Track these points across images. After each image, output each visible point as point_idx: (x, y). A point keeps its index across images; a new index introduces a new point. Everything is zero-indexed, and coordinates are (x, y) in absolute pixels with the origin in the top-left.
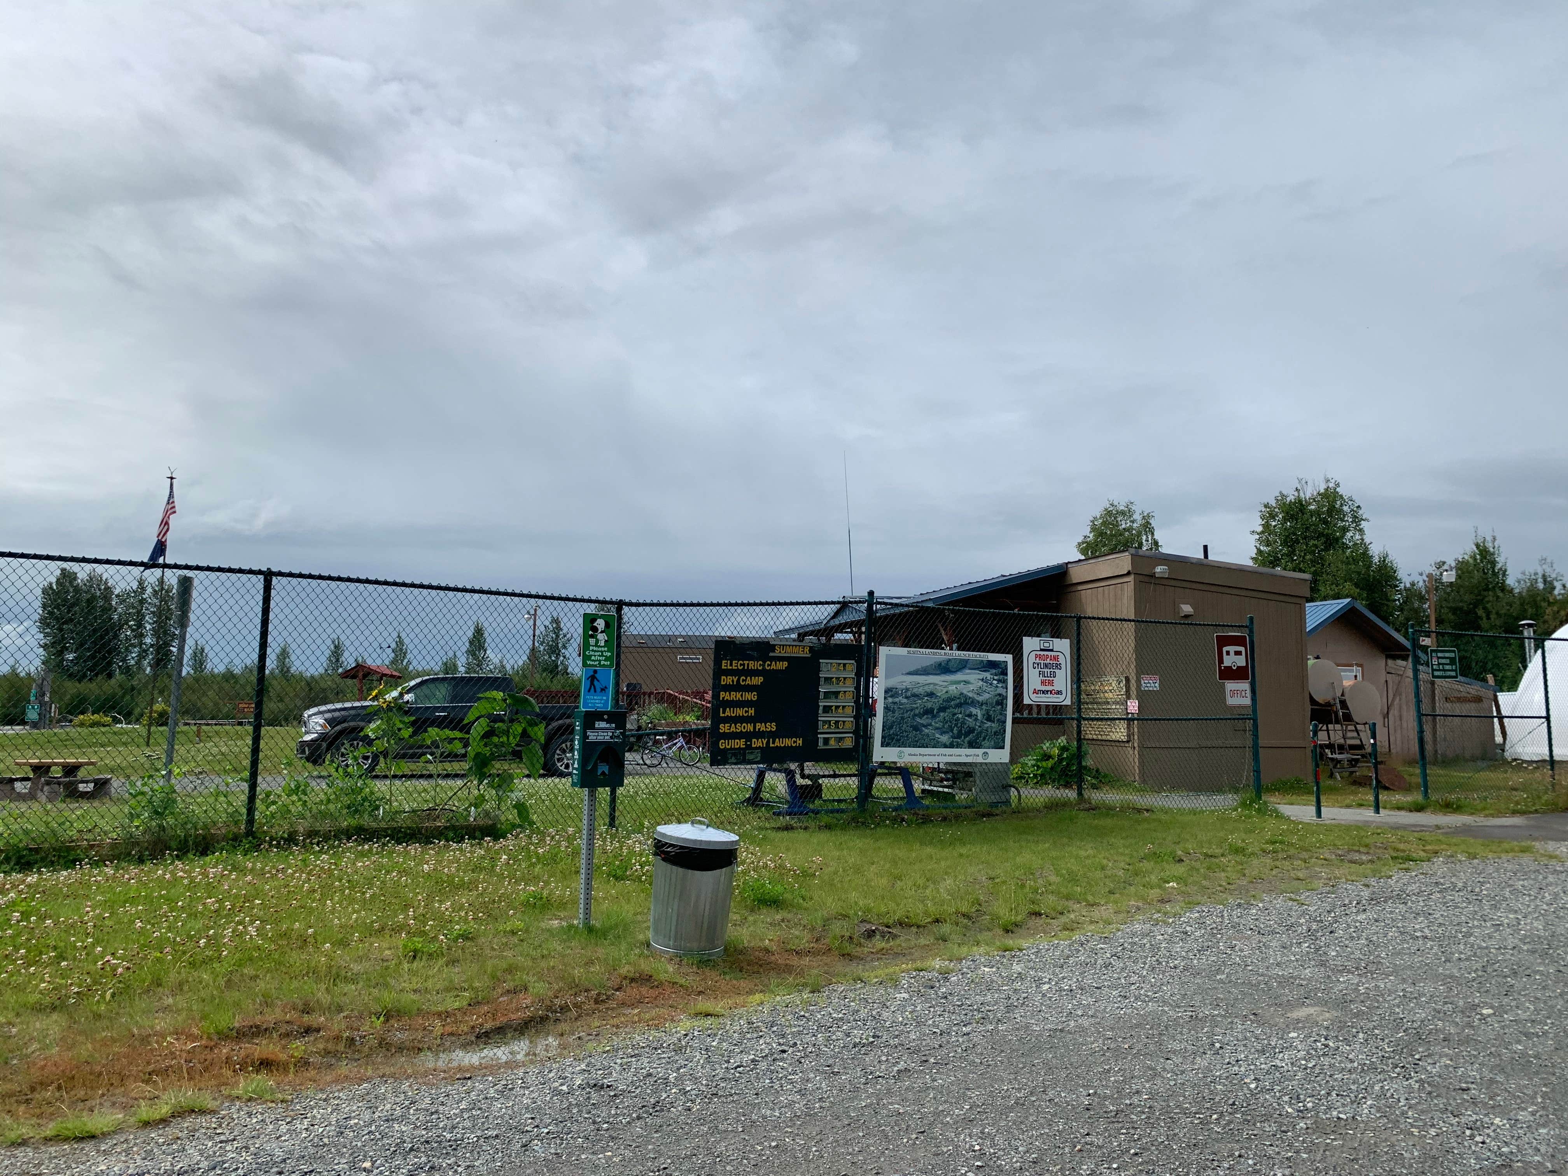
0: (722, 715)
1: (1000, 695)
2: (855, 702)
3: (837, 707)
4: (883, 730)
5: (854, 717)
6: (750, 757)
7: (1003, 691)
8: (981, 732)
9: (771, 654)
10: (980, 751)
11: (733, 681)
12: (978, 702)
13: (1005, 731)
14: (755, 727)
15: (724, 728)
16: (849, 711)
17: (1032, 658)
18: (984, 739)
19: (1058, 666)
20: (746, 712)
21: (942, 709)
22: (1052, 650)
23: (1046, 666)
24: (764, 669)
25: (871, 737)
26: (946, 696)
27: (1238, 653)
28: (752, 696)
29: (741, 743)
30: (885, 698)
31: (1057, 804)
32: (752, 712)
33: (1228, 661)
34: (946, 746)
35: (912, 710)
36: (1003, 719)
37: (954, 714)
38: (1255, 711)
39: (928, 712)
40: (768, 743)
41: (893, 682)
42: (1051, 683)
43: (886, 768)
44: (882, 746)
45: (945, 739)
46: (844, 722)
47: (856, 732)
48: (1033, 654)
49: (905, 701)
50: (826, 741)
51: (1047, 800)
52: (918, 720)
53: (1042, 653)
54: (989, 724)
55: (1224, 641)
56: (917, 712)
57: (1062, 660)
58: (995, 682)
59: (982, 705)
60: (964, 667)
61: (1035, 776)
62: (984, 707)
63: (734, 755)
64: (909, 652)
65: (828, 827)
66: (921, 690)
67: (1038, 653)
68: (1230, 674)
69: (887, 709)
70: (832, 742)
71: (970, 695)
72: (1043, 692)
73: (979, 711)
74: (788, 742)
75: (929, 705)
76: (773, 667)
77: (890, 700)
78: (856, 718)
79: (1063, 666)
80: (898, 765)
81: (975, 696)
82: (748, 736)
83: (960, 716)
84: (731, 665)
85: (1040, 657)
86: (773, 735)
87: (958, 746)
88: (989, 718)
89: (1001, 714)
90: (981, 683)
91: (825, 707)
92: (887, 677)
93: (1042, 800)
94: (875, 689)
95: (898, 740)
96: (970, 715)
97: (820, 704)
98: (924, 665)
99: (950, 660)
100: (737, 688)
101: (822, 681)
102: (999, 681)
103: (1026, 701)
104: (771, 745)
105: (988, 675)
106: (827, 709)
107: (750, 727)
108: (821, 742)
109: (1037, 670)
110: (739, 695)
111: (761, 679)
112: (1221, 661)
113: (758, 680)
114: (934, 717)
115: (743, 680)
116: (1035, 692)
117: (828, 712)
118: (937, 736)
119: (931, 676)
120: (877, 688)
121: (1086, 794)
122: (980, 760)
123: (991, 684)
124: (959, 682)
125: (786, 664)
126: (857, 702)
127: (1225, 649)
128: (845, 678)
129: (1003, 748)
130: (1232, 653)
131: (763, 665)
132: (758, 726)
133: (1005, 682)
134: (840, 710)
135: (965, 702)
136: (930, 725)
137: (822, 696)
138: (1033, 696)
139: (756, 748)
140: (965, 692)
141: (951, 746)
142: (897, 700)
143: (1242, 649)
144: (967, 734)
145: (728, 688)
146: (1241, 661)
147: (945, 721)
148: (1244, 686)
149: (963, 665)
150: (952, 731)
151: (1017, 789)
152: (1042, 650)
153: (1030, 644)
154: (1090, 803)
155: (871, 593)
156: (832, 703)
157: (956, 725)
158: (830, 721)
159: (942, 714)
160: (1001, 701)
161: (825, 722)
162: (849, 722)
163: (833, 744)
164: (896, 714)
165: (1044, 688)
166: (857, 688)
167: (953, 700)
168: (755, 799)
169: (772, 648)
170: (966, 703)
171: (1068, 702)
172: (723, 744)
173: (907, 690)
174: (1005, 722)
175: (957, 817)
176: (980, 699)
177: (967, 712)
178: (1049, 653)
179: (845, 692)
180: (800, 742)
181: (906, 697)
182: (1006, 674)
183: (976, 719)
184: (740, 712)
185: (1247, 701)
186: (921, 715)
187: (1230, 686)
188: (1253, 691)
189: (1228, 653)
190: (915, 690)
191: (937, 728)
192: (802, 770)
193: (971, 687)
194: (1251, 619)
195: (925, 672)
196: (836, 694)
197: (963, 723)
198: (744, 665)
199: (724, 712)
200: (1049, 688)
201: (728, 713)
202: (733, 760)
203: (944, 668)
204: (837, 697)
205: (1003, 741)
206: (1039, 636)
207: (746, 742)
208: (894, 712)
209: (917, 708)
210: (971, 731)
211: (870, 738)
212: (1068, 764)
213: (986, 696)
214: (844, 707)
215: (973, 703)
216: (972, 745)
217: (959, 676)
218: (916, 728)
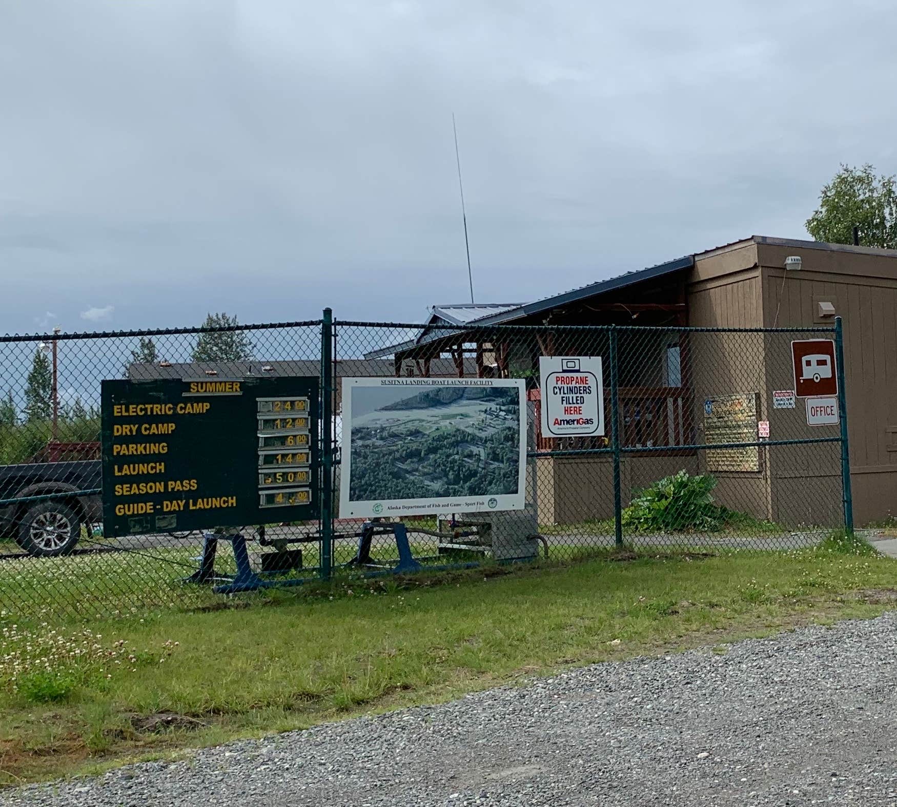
0: (117, 474)
1: (509, 429)
2: (310, 448)
3: (284, 456)
4: (352, 481)
5: (310, 467)
6: (159, 524)
7: (513, 424)
8: (485, 476)
9: (184, 394)
10: (486, 498)
11: (131, 431)
12: (481, 439)
13: (517, 472)
14: (166, 487)
15: (120, 490)
16: (301, 460)
17: (552, 381)
18: (490, 483)
19: (587, 390)
20: (152, 468)
21: (433, 450)
22: (578, 371)
23: (571, 390)
24: (175, 414)
25: (336, 490)
26: (437, 434)
27: (821, 363)
28: (162, 448)
29: (149, 508)
30: (353, 441)
31: (589, 555)
32: (161, 467)
33: (808, 373)
34: (438, 495)
35: (390, 454)
36: (515, 458)
37: (448, 456)
38: (844, 430)
39: (413, 454)
40: (187, 505)
41: (363, 421)
42: (578, 411)
43: (381, 525)
44: (351, 499)
45: (437, 486)
46: (295, 473)
47: (313, 485)
48: (553, 378)
49: (381, 442)
50: (271, 498)
51: (576, 550)
52: (400, 465)
53: (565, 375)
54: (496, 464)
55: (802, 349)
56: (397, 455)
57: (591, 382)
58: (503, 413)
59: (486, 441)
60: (461, 397)
61: (646, 520)
62: (489, 445)
63: (139, 522)
64: (383, 383)
65: (276, 602)
66: (402, 429)
67: (560, 375)
68: (809, 388)
69: (355, 454)
70: (279, 499)
71: (469, 430)
72: (568, 422)
73: (482, 450)
74: (216, 503)
75: (414, 446)
76: (189, 409)
77: (360, 443)
78: (314, 467)
79: (593, 389)
80: (391, 521)
81: (477, 432)
82: (158, 498)
83: (457, 457)
84: (127, 410)
85: (563, 380)
86: (193, 495)
87: (456, 493)
88: (495, 457)
89: (512, 451)
90: (483, 416)
91: (266, 456)
92: (354, 415)
93: (569, 551)
94: (338, 430)
95: (373, 492)
96: (470, 456)
97: (260, 453)
98: (405, 398)
99: (440, 390)
100: (138, 438)
101: (261, 425)
102: (508, 412)
103: (546, 434)
104: (191, 508)
105: (493, 406)
106: (269, 459)
107: (160, 487)
108: (263, 501)
109: (559, 396)
110: (141, 448)
111: (172, 426)
112: (799, 372)
113: (168, 428)
114: (421, 460)
115: (146, 429)
116: (557, 422)
117: (272, 463)
118: (427, 483)
119: (415, 411)
120: (341, 429)
121: (626, 539)
122: (485, 508)
123: (497, 416)
124: (454, 416)
125: (207, 406)
126: (313, 448)
127: (804, 359)
128: (294, 420)
129: (516, 492)
130: (814, 363)
131: (175, 409)
132: (171, 484)
133: (516, 412)
134: (289, 459)
135: (462, 439)
136: (417, 470)
137: (261, 443)
138: (555, 429)
139: (170, 512)
140: (462, 428)
141: (446, 494)
142: (368, 442)
143: (827, 358)
144: (467, 479)
145: (125, 440)
146: (826, 372)
147: (436, 465)
148: (831, 401)
149: (459, 395)
150: (446, 475)
151: (543, 540)
152: (564, 371)
153: (550, 365)
154: (632, 551)
155: (328, 312)
156: (278, 451)
157: (452, 468)
158: (275, 474)
159: (431, 456)
160: (512, 437)
161: (267, 475)
162: (303, 473)
163: (280, 502)
164: (369, 459)
165: (568, 417)
166: (313, 430)
167: (446, 438)
168: (205, 574)
169: (187, 386)
170: (464, 441)
171: (601, 432)
172: (120, 511)
173: (383, 429)
174: (517, 461)
175: (455, 579)
176: (483, 435)
177: (466, 452)
178: (575, 375)
179: (295, 436)
180: (233, 501)
181: (382, 439)
182: (518, 403)
183: (479, 460)
184: (143, 469)
185: (835, 419)
186: (402, 460)
187: (812, 402)
188: (842, 407)
189: (808, 363)
190: (394, 429)
191: (425, 474)
192: (262, 534)
193: (470, 421)
194: (839, 320)
195: (406, 405)
196: (283, 440)
197: (461, 466)
198: (146, 409)
199: (120, 470)
200: (577, 417)
201: (126, 470)
202: (137, 528)
203: (433, 400)
204: (283, 444)
205: (516, 483)
206: (560, 355)
207: (154, 506)
208: (365, 457)
209: (397, 451)
210: (473, 474)
211: (334, 491)
212: (685, 504)
213: (490, 432)
214: (294, 455)
215: (474, 440)
216: (473, 491)
217: (453, 409)
218: (396, 475)
